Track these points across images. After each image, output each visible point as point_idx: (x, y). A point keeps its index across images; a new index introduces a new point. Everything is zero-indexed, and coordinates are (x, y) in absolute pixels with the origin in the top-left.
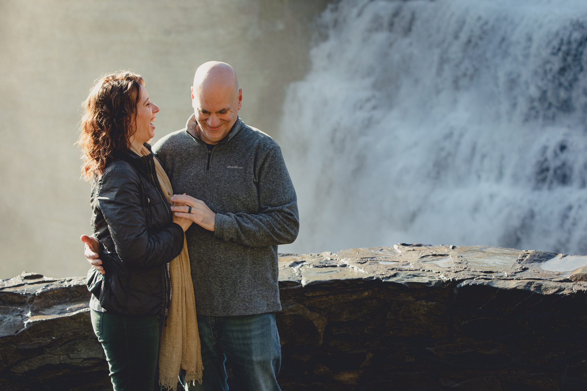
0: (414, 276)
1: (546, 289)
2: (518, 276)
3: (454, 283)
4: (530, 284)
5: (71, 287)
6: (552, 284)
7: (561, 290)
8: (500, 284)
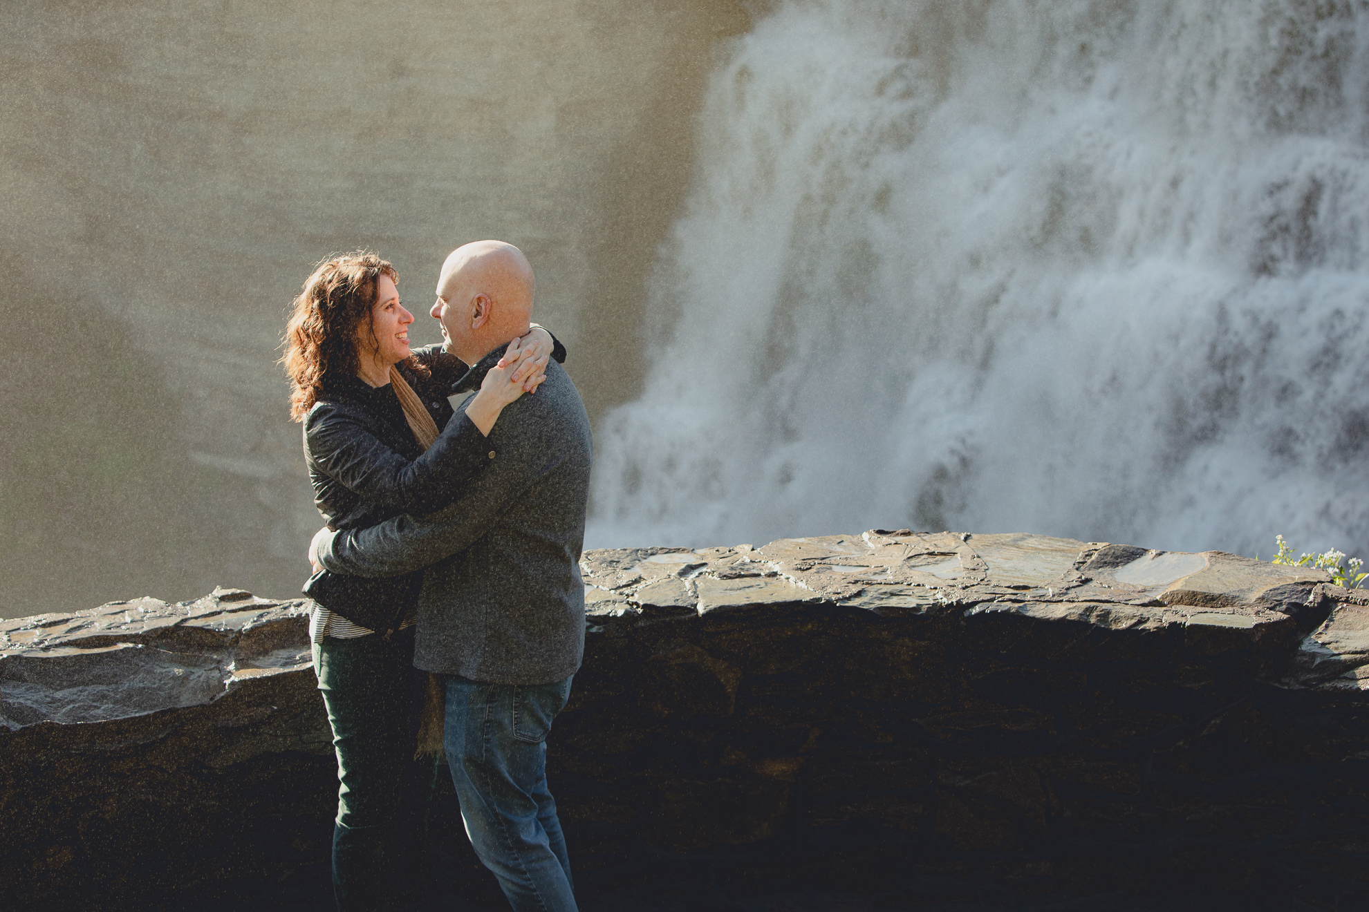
0: (892, 594)
1: (1117, 620)
2: (1072, 594)
3: (960, 607)
4: (1089, 610)
5: (302, 618)
6: (1128, 610)
7: (1142, 621)
8: (1039, 611)
